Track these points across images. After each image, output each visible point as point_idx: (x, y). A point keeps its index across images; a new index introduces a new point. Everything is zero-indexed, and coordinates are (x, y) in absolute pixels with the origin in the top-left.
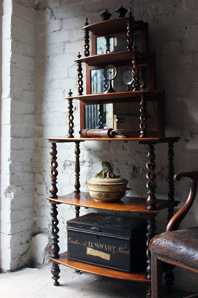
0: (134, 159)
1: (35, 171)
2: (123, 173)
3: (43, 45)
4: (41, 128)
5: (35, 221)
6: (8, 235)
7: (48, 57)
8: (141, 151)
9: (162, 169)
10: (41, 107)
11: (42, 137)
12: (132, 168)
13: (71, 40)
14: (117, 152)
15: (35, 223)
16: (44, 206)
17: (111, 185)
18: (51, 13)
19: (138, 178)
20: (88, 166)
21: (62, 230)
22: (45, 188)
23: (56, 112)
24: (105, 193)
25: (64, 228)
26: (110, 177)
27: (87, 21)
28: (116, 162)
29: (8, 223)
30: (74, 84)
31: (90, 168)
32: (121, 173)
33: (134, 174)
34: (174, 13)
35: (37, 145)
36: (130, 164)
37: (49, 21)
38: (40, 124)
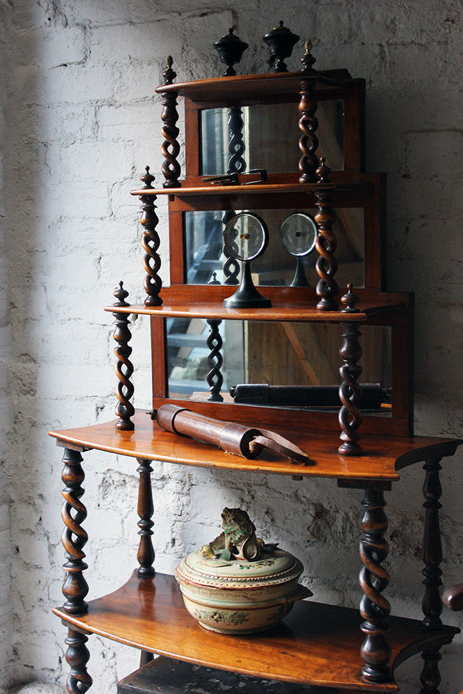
1: (13, 497)
2: (284, 523)
3: (29, 106)
4: (30, 365)
5: (16, 644)
7: (45, 145)
9: (404, 522)
10: (28, 302)
11: (32, 393)
12: (312, 512)
13: (117, 97)
15: (15, 652)
16: (42, 603)
17: (253, 589)
18: (51, 6)
19: (332, 542)
20: (179, 493)
21: (101, 676)
22: (47, 549)
23: (74, 319)
24: (234, 612)
25: (105, 670)
26: (247, 557)
27: (170, 66)
28: (264, 488)
30: (131, 240)
31: (184, 499)
32: (279, 522)
33: (319, 528)
34: (447, 42)
35: (16, 417)
36: (308, 500)
37: (47, 30)
38: (26, 354)
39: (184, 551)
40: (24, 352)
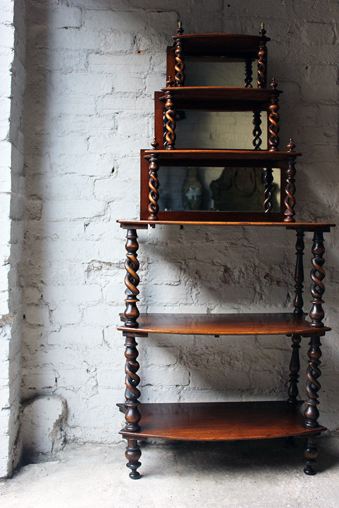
0: (225, 255)
1: (23, 284)
2: (206, 277)
3: (41, 49)
4: (37, 202)
5: (24, 376)
6: (3, 409)
7: (50, 71)
8: (238, 242)
9: (271, 269)
10: (37, 164)
11: (38, 219)
12: (222, 269)
13: (103, 49)
14: (194, 244)
15: (23, 381)
16: (43, 347)
19: (233, 284)
21: (86, 384)
22: (48, 313)
23: (70, 173)
25: (89, 380)
28: (194, 260)
29: (4, 386)
30: (110, 128)
31: (142, 273)
32: (203, 278)
33: (225, 278)
34: (289, 42)
35: (25, 234)
36: (219, 263)
37: (55, 6)
38: (34, 195)
39: (144, 301)
40: (33, 194)
